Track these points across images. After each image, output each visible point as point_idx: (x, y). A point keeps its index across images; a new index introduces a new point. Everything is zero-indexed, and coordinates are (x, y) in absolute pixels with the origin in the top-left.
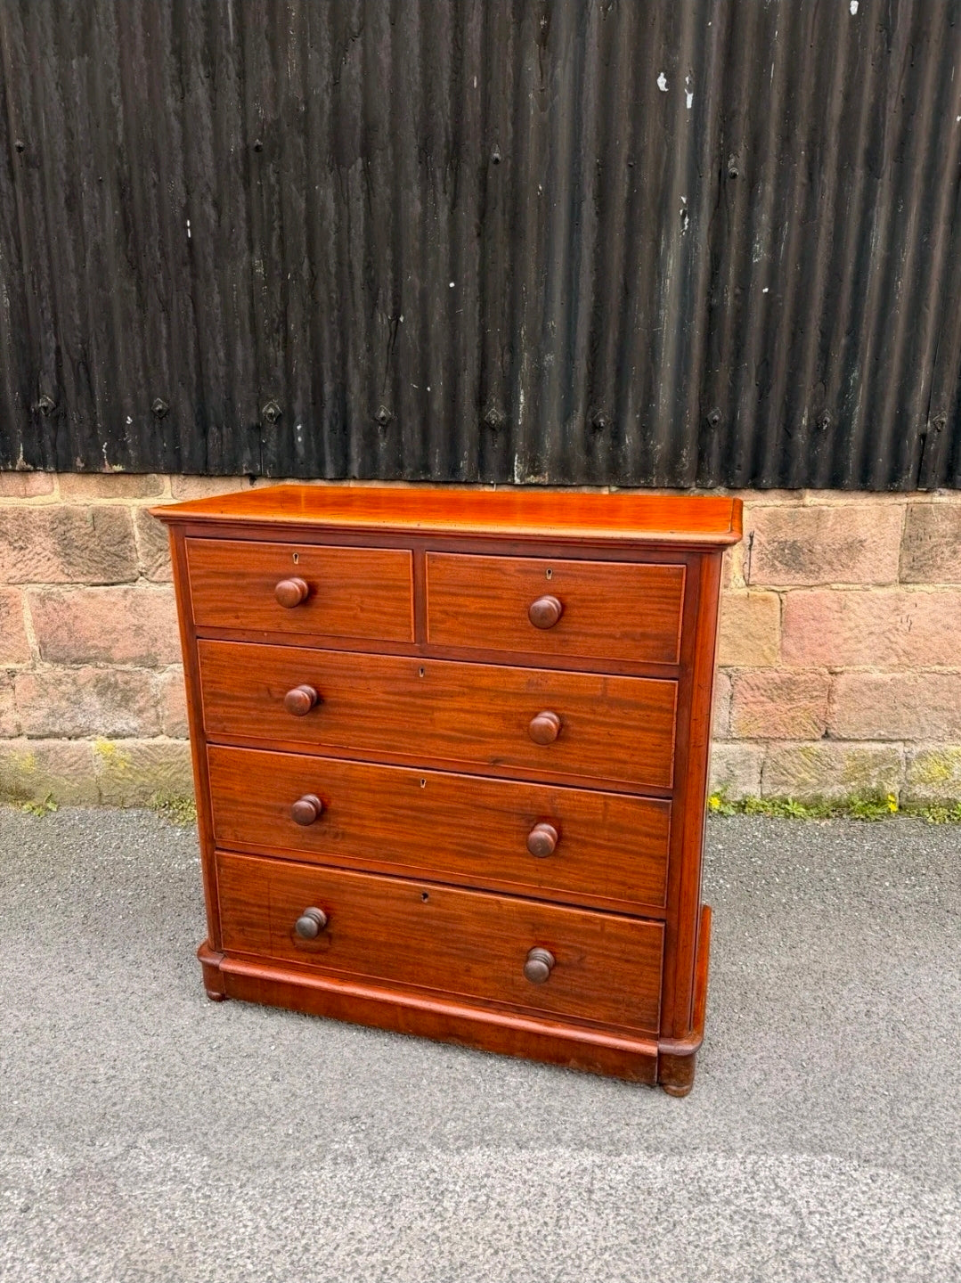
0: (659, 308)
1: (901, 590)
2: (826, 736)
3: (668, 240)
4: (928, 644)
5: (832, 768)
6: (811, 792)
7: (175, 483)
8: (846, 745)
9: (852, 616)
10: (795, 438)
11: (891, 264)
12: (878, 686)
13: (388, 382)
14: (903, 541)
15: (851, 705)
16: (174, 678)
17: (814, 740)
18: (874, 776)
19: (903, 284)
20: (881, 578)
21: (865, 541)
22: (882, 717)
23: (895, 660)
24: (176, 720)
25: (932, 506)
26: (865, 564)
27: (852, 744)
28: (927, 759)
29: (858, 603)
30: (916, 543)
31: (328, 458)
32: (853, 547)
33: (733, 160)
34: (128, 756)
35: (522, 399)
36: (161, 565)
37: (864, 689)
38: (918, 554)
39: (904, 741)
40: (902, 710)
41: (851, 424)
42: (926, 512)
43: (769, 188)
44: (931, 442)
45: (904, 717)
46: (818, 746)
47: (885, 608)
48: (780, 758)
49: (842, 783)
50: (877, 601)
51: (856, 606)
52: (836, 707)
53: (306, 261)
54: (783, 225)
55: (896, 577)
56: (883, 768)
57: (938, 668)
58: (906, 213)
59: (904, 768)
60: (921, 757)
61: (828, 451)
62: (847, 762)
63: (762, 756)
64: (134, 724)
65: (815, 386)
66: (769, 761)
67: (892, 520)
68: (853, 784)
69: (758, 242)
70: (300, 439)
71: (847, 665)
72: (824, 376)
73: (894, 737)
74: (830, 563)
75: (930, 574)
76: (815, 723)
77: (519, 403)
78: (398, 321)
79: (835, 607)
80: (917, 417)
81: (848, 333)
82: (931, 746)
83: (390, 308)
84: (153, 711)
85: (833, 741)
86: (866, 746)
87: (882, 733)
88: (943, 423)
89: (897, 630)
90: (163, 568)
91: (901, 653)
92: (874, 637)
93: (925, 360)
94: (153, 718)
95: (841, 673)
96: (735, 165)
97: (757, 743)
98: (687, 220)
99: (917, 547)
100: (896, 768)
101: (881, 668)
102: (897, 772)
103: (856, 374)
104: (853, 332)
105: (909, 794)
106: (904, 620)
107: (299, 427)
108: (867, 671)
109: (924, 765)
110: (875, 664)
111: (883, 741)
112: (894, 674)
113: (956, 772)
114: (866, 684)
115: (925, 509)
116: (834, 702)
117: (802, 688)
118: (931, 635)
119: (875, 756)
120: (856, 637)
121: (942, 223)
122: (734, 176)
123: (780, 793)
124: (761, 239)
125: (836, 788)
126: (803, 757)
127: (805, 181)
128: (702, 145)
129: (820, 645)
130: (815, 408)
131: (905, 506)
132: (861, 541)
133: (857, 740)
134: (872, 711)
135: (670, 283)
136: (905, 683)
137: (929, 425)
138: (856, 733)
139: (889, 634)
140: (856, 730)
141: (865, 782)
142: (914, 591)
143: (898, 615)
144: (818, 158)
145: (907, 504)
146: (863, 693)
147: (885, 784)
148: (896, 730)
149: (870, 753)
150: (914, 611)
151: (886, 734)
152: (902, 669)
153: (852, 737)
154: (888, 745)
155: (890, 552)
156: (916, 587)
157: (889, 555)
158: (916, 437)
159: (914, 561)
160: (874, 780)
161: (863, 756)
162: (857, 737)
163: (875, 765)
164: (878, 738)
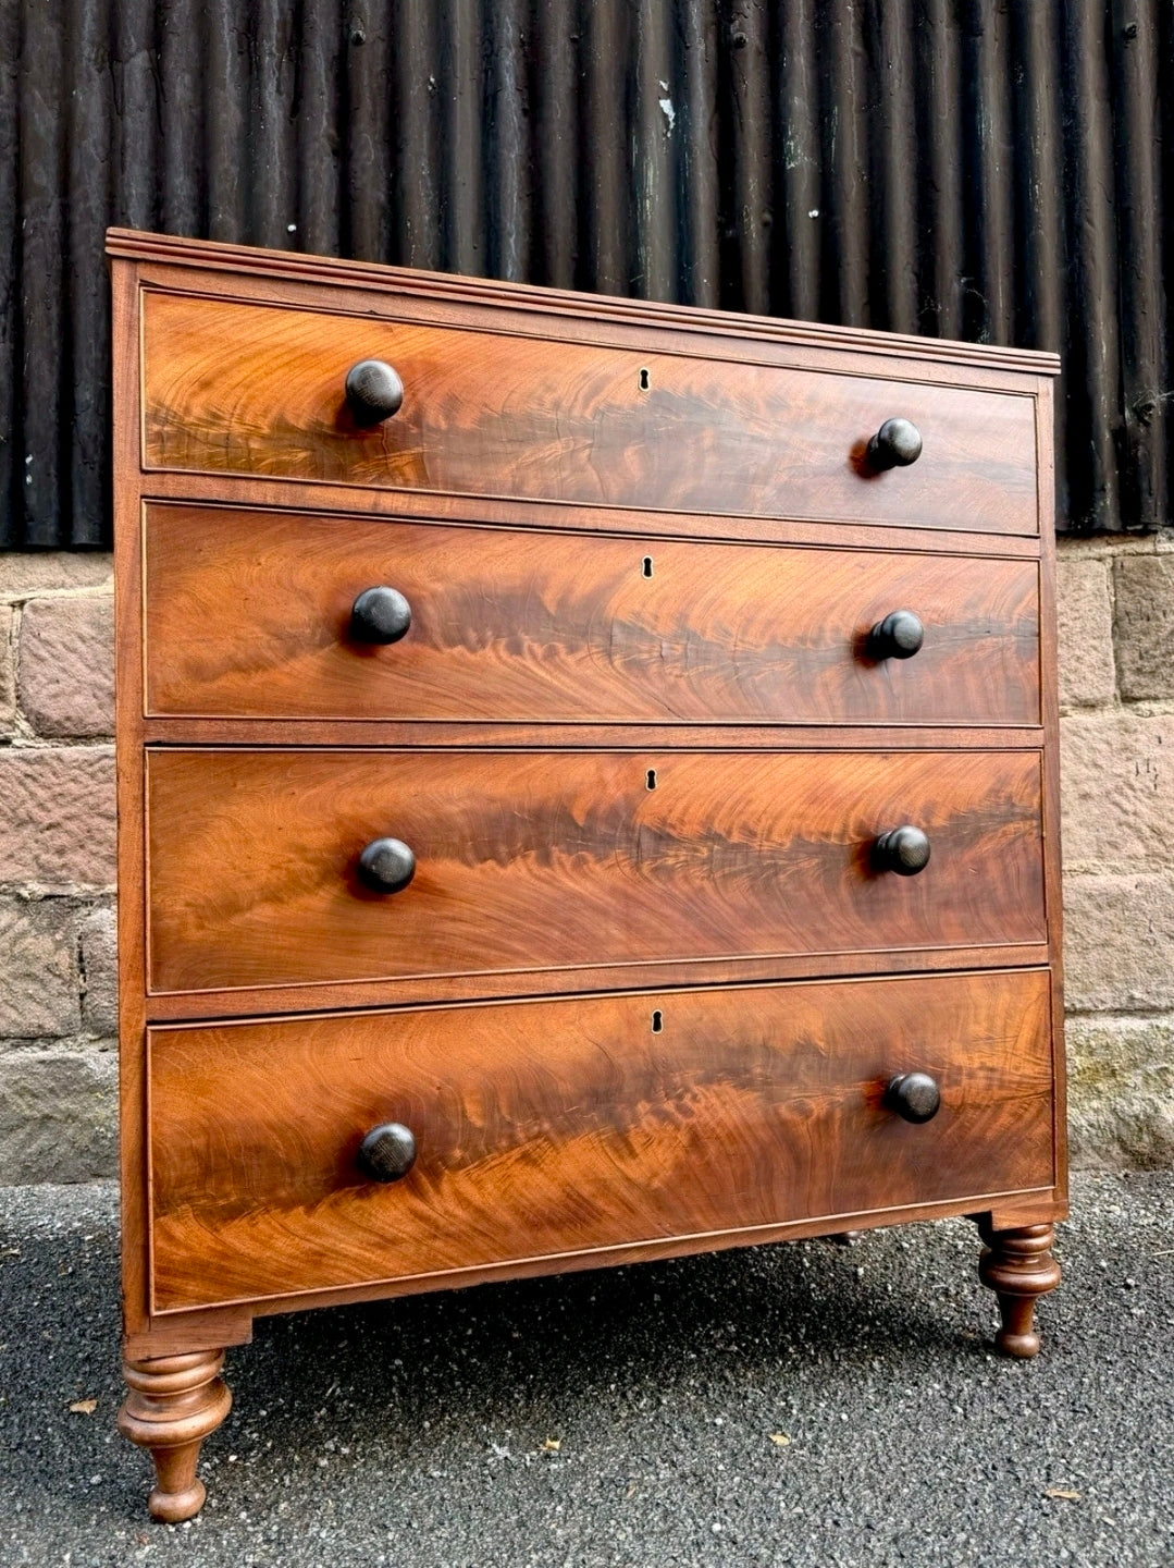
0: (637, 246)
1: (1125, 713)
3: (641, 141)
12: (1115, 901)
14: (1116, 623)
18: (1135, 1088)
19: (1043, 188)
20: (1085, 692)
22: (1133, 965)
23: (1140, 850)
25: (1159, 559)
27: (1082, 1020)
30: (1139, 625)
31: (78, 509)
33: (738, 22)
38: (1146, 644)
42: (1148, 569)
43: (801, 60)
44: (1136, 443)
47: (1103, 747)
50: (1084, 733)
54: (831, 112)
55: (1112, 689)
56: (1151, 1069)
58: (1031, 85)
67: (1088, 584)
68: (1095, 1104)
69: (792, 138)
70: (29, 479)
73: (1163, 1003)
80: (1104, 401)
81: (964, 272)
86: (1111, 1024)
87: (1137, 995)
88: (1151, 407)
89: (1132, 787)
91: (1147, 832)
92: (1090, 804)
93: (1102, 309)
96: (742, 29)
99: (1146, 633)
101: (1113, 863)
106: (1142, 769)
107: (29, 460)
108: (1086, 872)
110: (1101, 856)
111: (1142, 1013)
112: (1142, 876)
114: (1090, 896)
115: (1145, 563)
119: (1130, 1045)
121: (1093, 97)
122: (741, 42)
124: (796, 134)
127: (859, 48)
128: (685, 4)
131: (1110, 560)
134: (1110, 950)
135: (652, 206)
136: (1163, 894)
137: (1127, 414)
138: (1084, 998)
139: (1118, 798)
140: (1085, 991)
141: (1118, 1100)
142: (1152, 714)
143: (1128, 759)
144: (875, 15)
145: (1113, 556)
146: (1086, 914)
147: (1160, 1103)
148: (1163, 989)
149: (1120, 1038)
150: (1158, 751)
151: (1145, 997)
152: (1154, 866)
153: (1078, 1006)
154: (1155, 1022)
155: (1095, 643)
156: (1154, 706)
157: (1095, 648)
158: (1107, 435)
159: (1141, 657)
160: (1138, 1094)
161: (1107, 1047)
162: (1088, 1005)
163: (1136, 1065)
164: (1131, 1006)
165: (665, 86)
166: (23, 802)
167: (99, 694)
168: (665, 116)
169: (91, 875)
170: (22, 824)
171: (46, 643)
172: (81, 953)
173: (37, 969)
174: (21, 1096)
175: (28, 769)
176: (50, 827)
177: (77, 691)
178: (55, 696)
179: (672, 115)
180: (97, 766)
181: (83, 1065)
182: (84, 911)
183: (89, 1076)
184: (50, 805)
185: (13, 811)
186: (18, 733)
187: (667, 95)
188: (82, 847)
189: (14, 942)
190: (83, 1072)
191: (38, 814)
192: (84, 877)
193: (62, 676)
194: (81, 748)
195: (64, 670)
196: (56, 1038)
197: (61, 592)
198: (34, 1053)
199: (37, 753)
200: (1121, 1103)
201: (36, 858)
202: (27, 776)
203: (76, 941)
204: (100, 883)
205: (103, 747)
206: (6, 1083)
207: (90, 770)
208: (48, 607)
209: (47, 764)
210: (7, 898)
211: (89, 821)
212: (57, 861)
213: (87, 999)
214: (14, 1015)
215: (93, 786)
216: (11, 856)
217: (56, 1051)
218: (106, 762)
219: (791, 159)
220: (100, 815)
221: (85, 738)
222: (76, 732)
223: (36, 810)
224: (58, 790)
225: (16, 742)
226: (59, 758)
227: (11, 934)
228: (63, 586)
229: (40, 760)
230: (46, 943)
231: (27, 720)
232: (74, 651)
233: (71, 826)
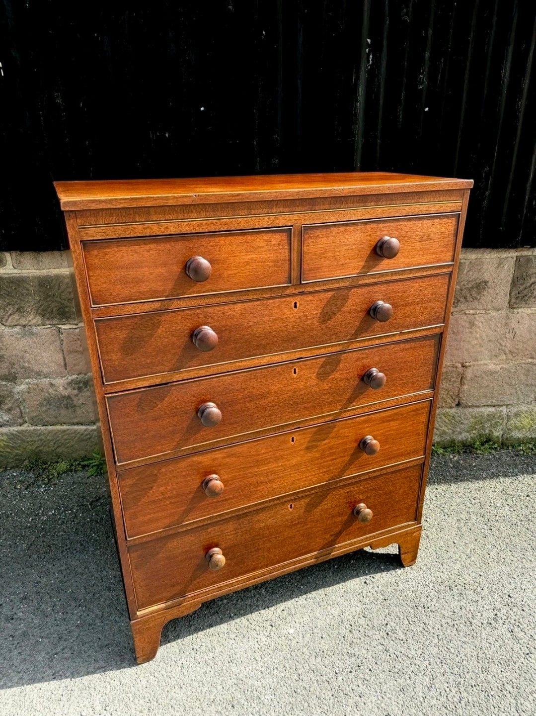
1: (509, 313)
2: (458, 405)
3: (357, 72)
4: (525, 346)
5: (462, 423)
6: (448, 438)
7: (14, 257)
8: (470, 410)
9: (478, 330)
11: (514, 89)
12: (492, 373)
14: (513, 281)
15: (475, 385)
16: (29, 388)
17: (451, 408)
18: (487, 427)
19: (522, 104)
20: (497, 305)
21: (488, 282)
22: (495, 392)
23: (504, 357)
24: (34, 414)
25: (533, 257)
26: (487, 296)
27: (475, 408)
28: (520, 415)
29: (482, 322)
30: (521, 282)
32: (480, 286)
34: (5, 438)
36: (11, 315)
37: (484, 375)
38: (521, 289)
39: (507, 405)
40: (506, 387)
41: (482, 204)
42: (529, 261)
43: (431, 32)
45: (508, 391)
46: (453, 411)
47: (499, 324)
49: (467, 432)
50: (494, 320)
51: (480, 324)
52: (465, 387)
54: (440, 60)
55: (507, 304)
56: (493, 422)
57: (530, 360)
58: (528, 50)
59: (506, 421)
60: (517, 415)
62: (471, 420)
64: (6, 418)
67: (506, 267)
68: (474, 432)
69: (422, 74)
71: (473, 361)
73: (501, 403)
74: (465, 298)
75: (529, 302)
76: (452, 398)
78: (165, 136)
79: (467, 325)
82: (523, 408)
83: (158, 127)
84: (18, 410)
85: (463, 407)
86: (483, 410)
90: (13, 316)
91: (508, 352)
92: (492, 344)
94: (19, 414)
95: (470, 366)
96: (407, 14)
98: (371, 56)
99: (522, 284)
100: (501, 421)
101: (494, 362)
102: (501, 424)
105: (508, 436)
106: (511, 332)
108: (485, 364)
109: (518, 419)
110: (491, 359)
111: (494, 406)
112: (503, 365)
114: (485, 372)
115: (528, 259)
116: (465, 384)
117: (445, 377)
118: (528, 340)
119: (489, 415)
120: (480, 344)
122: (406, 22)
124: (424, 71)
125: (463, 435)
126: (443, 417)
129: (456, 349)
131: (515, 258)
132: (486, 282)
133: (478, 407)
134: (488, 388)
136: (509, 371)
138: (477, 402)
139: (500, 341)
140: (477, 401)
141: (482, 430)
142: (518, 313)
143: (507, 328)
145: (517, 257)
146: (483, 378)
147: (494, 431)
149: (486, 414)
150: (517, 326)
151: (496, 402)
152: (508, 362)
153: (474, 404)
154: (497, 409)
155: (504, 288)
156: (520, 310)
157: (503, 290)
159: (519, 293)
160: (488, 429)
161: (481, 416)
162: (478, 404)
163: (488, 420)
164: (491, 404)
165: (369, 41)
168: (369, 57)
187: (370, 46)
200: (482, 432)
219: (422, 84)
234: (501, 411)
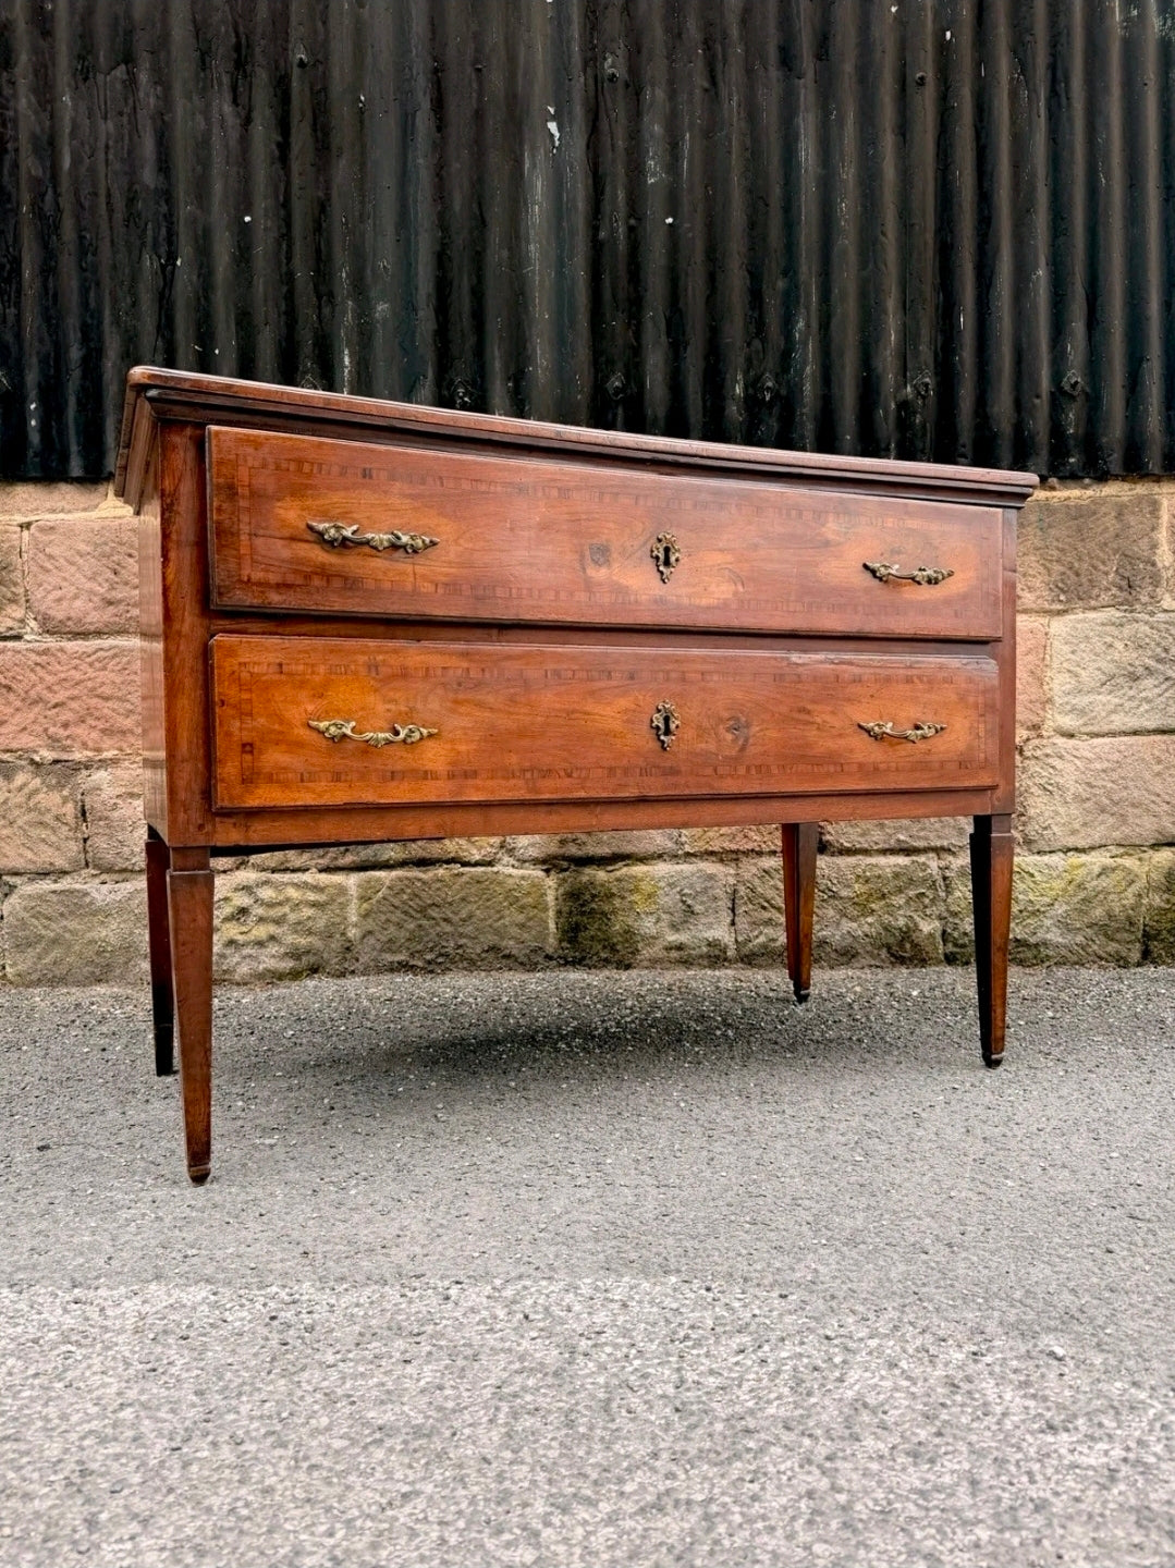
0: (528, 243)
2: (823, 848)
3: (533, 157)
5: (835, 896)
8: (852, 860)
10: (727, 412)
11: (827, 184)
13: (160, 343)
18: (900, 908)
19: (847, 208)
27: (860, 857)
31: (74, 448)
33: (610, 60)
35: (347, 361)
39: (936, 849)
41: (802, 392)
43: (660, 94)
44: (915, 413)
48: (757, 882)
49: (853, 919)
53: (50, 191)
54: (683, 138)
56: (912, 893)
58: (841, 121)
59: (943, 894)
61: (775, 430)
62: (856, 886)
63: (732, 881)
65: (749, 345)
66: (742, 891)
69: (653, 158)
70: (33, 423)
72: (758, 327)
73: (921, 845)
77: (344, 367)
78: (174, 265)
80: (890, 377)
81: (784, 274)
83: (163, 250)
85: (833, 855)
86: (882, 860)
87: (902, 837)
88: (926, 385)
93: (891, 304)
96: (613, 65)
97: (722, 861)
100: (930, 894)
102: (933, 901)
103: (801, 324)
104: (790, 271)
105: (956, 934)
107: (33, 406)
111: (906, 852)
113: (1021, 897)
119: (896, 875)
121: (889, 131)
122: (612, 77)
123: (762, 939)
124: (654, 154)
125: (845, 927)
127: (706, 85)
128: (569, 42)
130: (752, 373)
133: (866, 852)
135: (540, 211)
137: (909, 389)
138: (864, 841)
140: (862, 835)
144: (720, 57)
147: (918, 919)
148: (922, 834)
151: (908, 840)
153: (858, 846)
154: (915, 858)
158: (893, 406)
160: (901, 912)
161: (879, 877)
162: (866, 846)
163: (900, 891)
164: (898, 847)
165: (552, 110)
166: (34, 686)
167: (95, 599)
168: (552, 135)
169: (90, 744)
170: (35, 702)
171: (50, 557)
172: (83, 806)
173: (48, 818)
174: (37, 919)
175: (39, 660)
176: (55, 706)
177: (76, 597)
178: (59, 600)
179: (557, 135)
180: (94, 657)
181: (86, 894)
182: (85, 773)
183: (91, 903)
184: (55, 688)
185: (26, 692)
186: (28, 629)
187: (553, 118)
188: (83, 722)
189: (29, 799)
190: (88, 900)
191: (47, 695)
192: (85, 745)
193: (64, 584)
194: (80, 642)
195: (65, 579)
196: (65, 873)
197: (61, 516)
198: (46, 885)
199: (45, 645)
200: (887, 918)
201: (46, 730)
202: (37, 664)
203: (79, 797)
204: (98, 750)
205: (99, 641)
206: (25, 908)
207: (88, 660)
208: (52, 528)
209: (53, 655)
210: (23, 763)
211: (89, 701)
212: (62, 733)
213: (89, 843)
214: (29, 855)
215: (91, 673)
216: (25, 729)
217: (65, 883)
218: (100, 654)
219: (654, 175)
220: (98, 696)
221: (84, 635)
222: (76, 630)
223: (45, 692)
224: (63, 676)
225: (26, 637)
226: (62, 650)
227: (26, 790)
228: (62, 511)
229: (46, 652)
230: (56, 798)
231: (35, 619)
232: (72, 564)
233: (74, 705)
234: (924, 864)
